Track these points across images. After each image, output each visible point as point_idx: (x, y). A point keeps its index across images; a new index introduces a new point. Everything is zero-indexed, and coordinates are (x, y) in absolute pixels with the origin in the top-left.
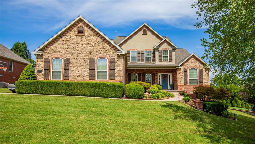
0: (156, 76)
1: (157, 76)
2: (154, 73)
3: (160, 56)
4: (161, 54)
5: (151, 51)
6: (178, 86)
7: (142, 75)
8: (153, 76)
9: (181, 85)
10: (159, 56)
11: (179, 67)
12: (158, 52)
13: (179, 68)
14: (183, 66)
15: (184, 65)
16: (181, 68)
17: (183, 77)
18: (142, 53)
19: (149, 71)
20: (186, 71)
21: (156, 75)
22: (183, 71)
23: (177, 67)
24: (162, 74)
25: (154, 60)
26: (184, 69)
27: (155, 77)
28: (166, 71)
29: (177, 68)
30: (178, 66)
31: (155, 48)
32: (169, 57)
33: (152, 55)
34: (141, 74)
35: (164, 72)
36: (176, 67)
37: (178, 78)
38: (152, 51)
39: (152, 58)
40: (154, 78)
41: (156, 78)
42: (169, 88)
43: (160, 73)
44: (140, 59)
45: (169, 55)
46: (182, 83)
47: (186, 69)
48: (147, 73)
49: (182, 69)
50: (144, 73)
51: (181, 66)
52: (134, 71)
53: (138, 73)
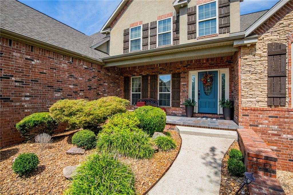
0: (182, 80)
1: (186, 78)
2: (178, 70)
3: (192, 23)
4: (193, 16)
5: (172, 18)
6: (240, 110)
7: (149, 78)
8: (175, 79)
9: (253, 106)
10: (189, 24)
11: (246, 42)
12: (187, 15)
13: (245, 46)
14: (263, 36)
15: (271, 30)
16: (253, 45)
17: (266, 79)
18: (153, 26)
19: (165, 68)
20: (278, 51)
21: (182, 75)
22: (266, 54)
23: (236, 43)
24: (199, 73)
25: (176, 39)
26: (268, 44)
27: (180, 82)
28: (213, 62)
29: (239, 47)
30: (242, 38)
31: (176, 3)
32: (220, 21)
33: (174, 27)
34: (147, 76)
35: (206, 68)
36: (233, 45)
37: (243, 82)
38: (174, 17)
39: (174, 35)
40: (176, 86)
41: (182, 83)
42: (220, 110)
43: (195, 69)
44: (148, 43)
45: (220, 14)
46: (257, 99)
47: (279, 46)
48: (161, 73)
49: (257, 47)
50: (154, 74)
51: (257, 36)
52: (135, 72)
53: (142, 75)
